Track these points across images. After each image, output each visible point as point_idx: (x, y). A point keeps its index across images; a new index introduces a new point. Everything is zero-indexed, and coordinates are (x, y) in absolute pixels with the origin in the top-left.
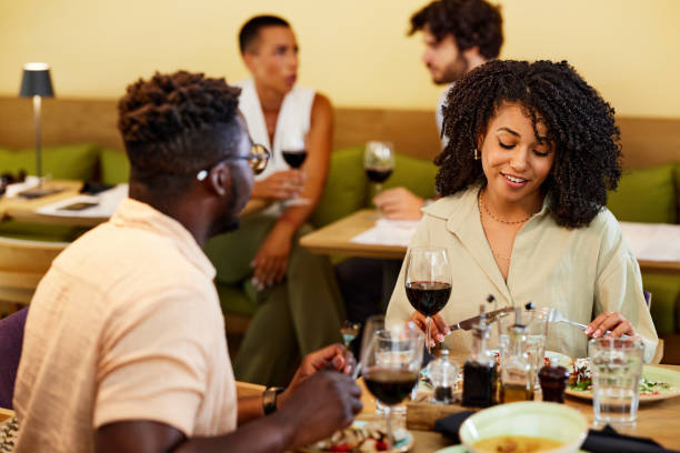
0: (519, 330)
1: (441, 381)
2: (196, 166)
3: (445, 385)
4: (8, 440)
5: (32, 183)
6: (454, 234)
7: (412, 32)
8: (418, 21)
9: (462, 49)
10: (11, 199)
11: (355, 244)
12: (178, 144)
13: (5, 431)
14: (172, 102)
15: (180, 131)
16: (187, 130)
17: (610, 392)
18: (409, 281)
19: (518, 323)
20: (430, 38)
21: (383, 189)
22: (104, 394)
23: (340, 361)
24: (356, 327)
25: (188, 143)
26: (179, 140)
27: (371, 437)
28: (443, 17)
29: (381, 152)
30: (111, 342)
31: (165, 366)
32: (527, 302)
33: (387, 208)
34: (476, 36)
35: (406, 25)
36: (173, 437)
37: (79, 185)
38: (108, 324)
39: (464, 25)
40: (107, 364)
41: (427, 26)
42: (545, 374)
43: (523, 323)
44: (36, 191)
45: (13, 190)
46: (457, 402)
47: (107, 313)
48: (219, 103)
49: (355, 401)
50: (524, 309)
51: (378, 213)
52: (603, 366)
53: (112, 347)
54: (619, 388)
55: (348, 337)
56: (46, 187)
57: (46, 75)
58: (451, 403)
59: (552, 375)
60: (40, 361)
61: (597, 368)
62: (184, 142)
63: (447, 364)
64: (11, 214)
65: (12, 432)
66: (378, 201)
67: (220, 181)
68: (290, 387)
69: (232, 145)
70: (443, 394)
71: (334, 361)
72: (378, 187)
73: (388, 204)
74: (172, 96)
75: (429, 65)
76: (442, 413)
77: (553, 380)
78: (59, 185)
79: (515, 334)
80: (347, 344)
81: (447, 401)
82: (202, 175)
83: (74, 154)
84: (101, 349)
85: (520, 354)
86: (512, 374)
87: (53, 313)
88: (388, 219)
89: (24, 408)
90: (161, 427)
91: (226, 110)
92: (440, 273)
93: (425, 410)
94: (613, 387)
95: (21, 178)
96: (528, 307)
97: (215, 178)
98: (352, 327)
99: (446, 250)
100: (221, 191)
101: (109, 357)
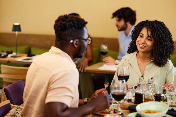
0: (149, 84)
1: (129, 97)
2: (70, 39)
3: (130, 98)
4: (17, 111)
5: (14, 54)
6: (130, 64)
7: (113, 18)
8: (115, 15)
9: (126, 22)
10: (9, 58)
11: (99, 70)
12: (66, 32)
13: (16, 109)
14: (67, 22)
15: (67, 29)
16: (69, 29)
17: (172, 101)
18: (118, 74)
19: (149, 83)
20: (117, 19)
21: (105, 57)
22: (48, 95)
23: (104, 92)
24: (108, 84)
25: (69, 33)
26: (67, 31)
27: (112, 110)
28: (121, 14)
29: (105, 48)
30: (52, 82)
31: (65, 89)
32: (152, 77)
33: (106, 62)
34: (129, 19)
35: (111, 16)
36: (65, 107)
37: (26, 55)
38: (51, 78)
39: (126, 16)
40: (50, 88)
41: (117, 16)
42: (156, 95)
43: (150, 83)
44: (16, 56)
45: (10, 56)
46: (133, 103)
47: (51, 75)
48: (79, 24)
49: (110, 101)
50: (151, 79)
51: (104, 63)
52: (169, 95)
53: (52, 84)
54: (174, 100)
55: (106, 86)
56: (18, 55)
57: (19, 26)
58: (131, 103)
59: (158, 96)
60: (31, 87)
61: (168, 95)
62: (68, 32)
63: (130, 93)
64: (10, 61)
65: (17, 110)
66: (104, 60)
67: (76, 43)
68: (91, 98)
69: (81, 35)
70: (129, 101)
71: (102, 92)
72: (104, 56)
73: (106, 60)
74: (67, 20)
75: (117, 26)
76: (130, 105)
77: (158, 97)
78: (21, 55)
79: (148, 85)
80: (106, 88)
81: (130, 102)
82: (71, 41)
83: (24, 48)
84: (49, 84)
85: (149, 91)
86: (147, 96)
87: (34, 75)
88: (106, 64)
89: (26, 99)
90: (62, 104)
91: (80, 26)
92: (126, 72)
93: (125, 105)
94: (173, 100)
95: (11, 53)
96: (152, 79)
97: (75, 42)
98: (107, 83)
99: (128, 67)
100: (76, 46)
101: (51, 86)
